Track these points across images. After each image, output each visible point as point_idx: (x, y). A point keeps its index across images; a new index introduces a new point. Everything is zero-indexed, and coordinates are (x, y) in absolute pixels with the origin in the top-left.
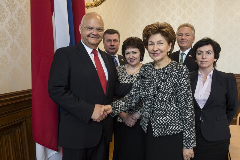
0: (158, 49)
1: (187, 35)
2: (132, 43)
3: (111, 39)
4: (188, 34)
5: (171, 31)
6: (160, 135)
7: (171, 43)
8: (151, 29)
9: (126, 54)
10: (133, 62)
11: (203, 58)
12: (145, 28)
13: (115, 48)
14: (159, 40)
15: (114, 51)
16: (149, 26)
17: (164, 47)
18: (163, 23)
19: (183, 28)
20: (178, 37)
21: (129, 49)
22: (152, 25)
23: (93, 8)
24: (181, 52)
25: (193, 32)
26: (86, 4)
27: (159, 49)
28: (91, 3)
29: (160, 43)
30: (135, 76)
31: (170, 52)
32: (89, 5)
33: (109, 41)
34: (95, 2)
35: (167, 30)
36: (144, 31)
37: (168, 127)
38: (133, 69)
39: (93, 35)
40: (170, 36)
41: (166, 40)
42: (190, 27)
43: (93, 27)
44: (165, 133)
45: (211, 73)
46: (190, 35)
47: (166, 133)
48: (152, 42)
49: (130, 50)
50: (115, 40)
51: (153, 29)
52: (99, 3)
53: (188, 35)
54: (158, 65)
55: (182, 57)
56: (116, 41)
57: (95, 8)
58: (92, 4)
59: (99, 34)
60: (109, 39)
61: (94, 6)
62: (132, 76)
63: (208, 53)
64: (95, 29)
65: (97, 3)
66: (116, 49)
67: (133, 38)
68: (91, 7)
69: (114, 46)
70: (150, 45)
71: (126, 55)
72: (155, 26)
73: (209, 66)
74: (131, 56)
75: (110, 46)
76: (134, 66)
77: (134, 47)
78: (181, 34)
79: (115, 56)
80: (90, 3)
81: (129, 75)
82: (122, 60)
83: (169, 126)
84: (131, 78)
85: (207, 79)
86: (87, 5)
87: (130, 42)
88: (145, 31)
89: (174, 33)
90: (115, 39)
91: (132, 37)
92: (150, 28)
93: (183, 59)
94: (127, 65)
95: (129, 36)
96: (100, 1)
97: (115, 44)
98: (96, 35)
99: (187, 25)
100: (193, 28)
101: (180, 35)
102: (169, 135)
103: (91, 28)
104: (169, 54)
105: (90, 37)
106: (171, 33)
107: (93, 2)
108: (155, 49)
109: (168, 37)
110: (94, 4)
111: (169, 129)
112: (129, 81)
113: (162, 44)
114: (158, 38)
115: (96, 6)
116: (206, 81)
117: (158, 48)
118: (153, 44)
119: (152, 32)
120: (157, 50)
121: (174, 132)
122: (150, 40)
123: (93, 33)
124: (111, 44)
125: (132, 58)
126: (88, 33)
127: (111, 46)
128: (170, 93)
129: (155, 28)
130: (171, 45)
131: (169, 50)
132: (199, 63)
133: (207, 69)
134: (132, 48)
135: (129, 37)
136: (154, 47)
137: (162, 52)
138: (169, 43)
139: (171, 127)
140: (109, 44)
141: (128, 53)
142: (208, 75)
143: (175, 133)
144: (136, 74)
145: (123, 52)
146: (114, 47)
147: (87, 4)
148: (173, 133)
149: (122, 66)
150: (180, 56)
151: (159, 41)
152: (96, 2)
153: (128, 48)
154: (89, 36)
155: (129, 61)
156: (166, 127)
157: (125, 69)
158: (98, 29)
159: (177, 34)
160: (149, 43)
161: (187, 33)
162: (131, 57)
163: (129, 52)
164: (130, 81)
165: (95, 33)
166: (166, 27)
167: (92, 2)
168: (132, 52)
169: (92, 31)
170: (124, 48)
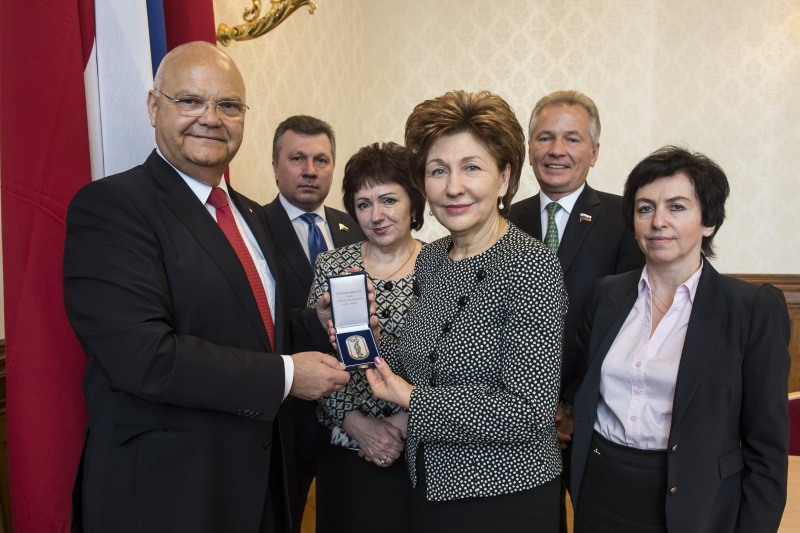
0: (462, 190)
1: (569, 137)
2: (378, 165)
3: (306, 151)
4: (574, 137)
5: (508, 121)
6: (446, 497)
7: (508, 165)
8: (438, 115)
9: (360, 206)
10: (383, 234)
11: (654, 228)
12: (412, 111)
13: (317, 188)
14: (466, 154)
15: (314, 197)
16: (427, 104)
17: (486, 180)
18: (476, 92)
19: (555, 109)
20: (537, 144)
21: (366, 188)
22: (439, 100)
23: (242, 44)
24: (546, 200)
25: (593, 125)
26: (219, 29)
27: (468, 191)
28: (235, 25)
29: (469, 166)
30: (400, 285)
31: (506, 199)
32: (227, 31)
33: (297, 159)
34: (250, 21)
35: (496, 118)
36: (409, 124)
37: (476, 466)
38: (391, 261)
39: (205, 129)
40: (504, 140)
41: (493, 154)
42: (582, 104)
43: (201, 94)
44: (463, 490)
45: (692, 283)
46: (582, 139)
47: (468, 489)
48: (439, 161)
49: (372, 191)
50: (320, 159)
51: (445, 117)
52: (265, 25)
53: (573, 140)
54: (462, 247)
55: (551, 221)
56: (321, 161)
57: (251, 42)
58: (241, 30)
59: (225, 122)
60: (300, 153)
61: (246, 34)
62: (388, 286)
63: (674, 205)
64: (210, 103)
65: (258, 25)
66: (323, 189)
67: (381, 147)
68: (237, 40)
69: (314, 177)
70: (434, 172)
71: (358, 211)
72: (452, 104)
73: (682, 257)
74: (376, 212)
75: (301, 178)
76: (389, 249)
77: (384, 182)
78: (548, 133)
79: (316, 215)
80: (231, 27)
81: (377, 282)
82: (342, 226)
83: (482, 463)
84: (386, 294)
85: (673, 306)
86: (222, 32)
87: (369, 165)
88: (415, 124)
89: (518, 129)
90: (322, 155)
91: (376, 145)
92: (431, 114)
93: (556, 230)
94: (363, 247)
95: (368, 143)
96: (269, 19)
97: (320, 171)
98: (216, 127)
99: (570, 100)
100: (591, 112)
101: (545, 139)
102: (478, 497)
103: (195, 101)
104: (502, 206)
105: (190, 135)
106: (506, 129)
107: (245, 22)
108: (454, 190)
109: (499, 144)
110: (246, 29)
111: (480, 475)
112: (380, 304)
113: (476, 172)
114: (461, 146)
115: (256, 36)
116: (670, 310)
117: (463, 186)
118: (444, 169)
119: (440, 127)
120: (461, 194)
121: (497, 488)
122: (432, 156)
123: (202, 121)
124: (303, 170)
125: (381, 221)
126: (183, 121)
127: (305, 176)
128: (485, 348)
129: (450, 112)
130: (508, 172)
131: (502, 193)
132: (644, 243)
133: (675, 267)
134: (377, 183)
135: (365, 145)
136: (449, 181)
137: (477, 200)
138: (501, 168)
139: (486, 467)
140: (296, 169)
141: (367, 203)
142: (680, 289)
143: (499, 490)
144: (403, 280)
145: (349, 200)
146: (316, 182)
147: (223, 27)
148: (492, 491)
149: (344, 249)
150: (544, 217)
151: (465, 160)
152: (254, 23)
153: (363, 186)
154: (186, 132)
155: (368, 232)
156: (470, 466)
157: (359, 261)
158: (221, 105)
159: (531, 134)
160: (431, 166)
161: (571, 133)
162: (376, 219)
163: (367, 200)
164: (385, 306)
165: (210, 119)
166: (491, 108)
167: (240, 22)
168: (380, 197)
169: (199, 111)
170: (350, 187)
